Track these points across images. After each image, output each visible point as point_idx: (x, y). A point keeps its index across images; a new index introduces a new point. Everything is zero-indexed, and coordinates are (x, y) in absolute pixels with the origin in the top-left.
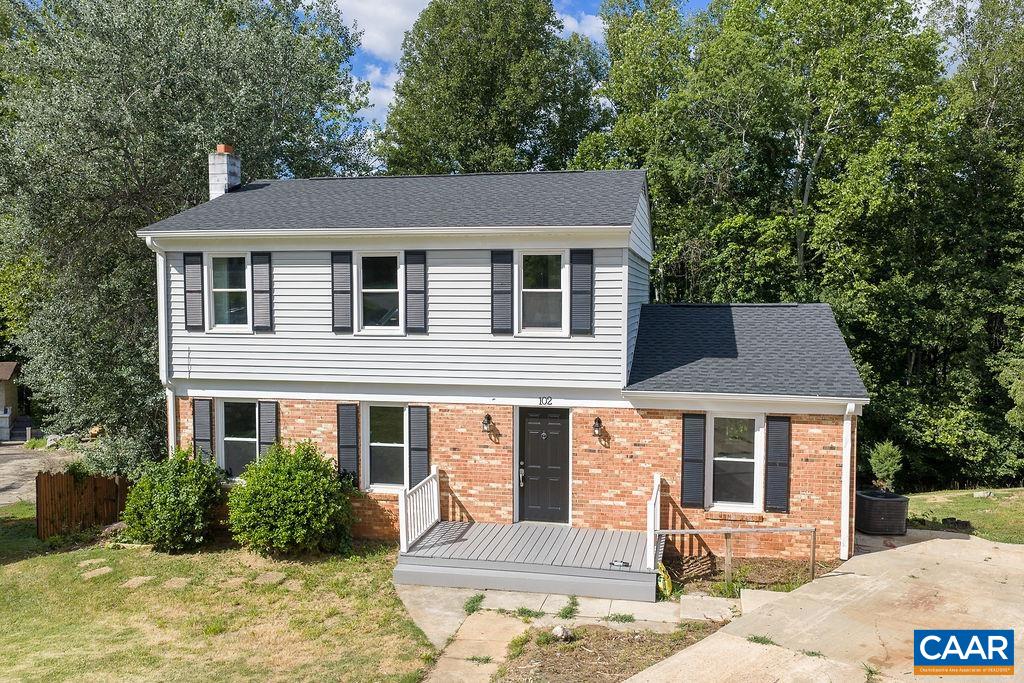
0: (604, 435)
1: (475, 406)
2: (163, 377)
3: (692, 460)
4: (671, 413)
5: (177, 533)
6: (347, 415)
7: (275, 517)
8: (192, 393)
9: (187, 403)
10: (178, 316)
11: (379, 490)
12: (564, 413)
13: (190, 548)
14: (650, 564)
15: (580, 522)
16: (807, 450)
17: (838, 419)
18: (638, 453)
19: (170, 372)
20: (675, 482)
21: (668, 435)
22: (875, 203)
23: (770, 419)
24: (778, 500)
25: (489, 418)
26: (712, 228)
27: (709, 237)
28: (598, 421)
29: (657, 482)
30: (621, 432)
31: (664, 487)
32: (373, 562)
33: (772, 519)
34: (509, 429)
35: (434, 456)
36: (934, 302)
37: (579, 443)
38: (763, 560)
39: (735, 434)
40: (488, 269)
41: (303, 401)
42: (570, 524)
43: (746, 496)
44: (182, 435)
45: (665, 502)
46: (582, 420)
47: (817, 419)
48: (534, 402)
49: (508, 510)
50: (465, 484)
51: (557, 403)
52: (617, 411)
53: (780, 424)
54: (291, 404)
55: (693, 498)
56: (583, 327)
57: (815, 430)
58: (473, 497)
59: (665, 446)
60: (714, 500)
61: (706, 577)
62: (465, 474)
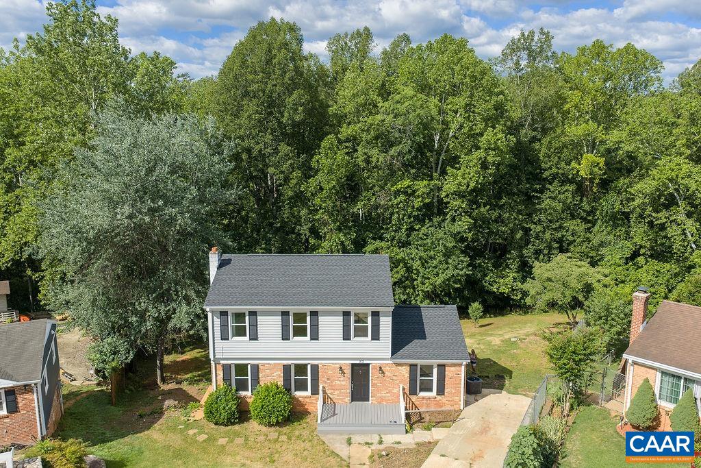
0: (383, 373)
1: (336, 364)
2: (211, 357)
3: (413, 380)
4: (406, 365)
5: (229, 419)
6: (286, 369)
7: (271, 414)
8: (222, 362)
9: (220, 366)
10: (218, 335)
11: (298, 394)
12: (368, 365)
13: (233, 424)
14: (403, 422)
15: (374, 402)
16: (450, 375)
17: (460, 365)
18: (394, 378)
19: (214, 356)
20: (407, 387)
21: (405, 371)
22: (472, 185)
23: (438, 365)
24: (441, 391)
25: (341, 368)
26: (392, 186)
27: (390, 190)
28: (381, 368)
29: (401, 389)
30: (388, 371)
31: (404, 389)
32: (303, 423)
33: (439, 397)
34: (348, 371)
35: (320, 382)
36: (499, 220)
37: (373, 375)
38: (436, 412)
39: (426, 371)
40: (342, 318)
41: (269, 364)
42: (370, 402)
43: (430, 390)
44: (218, 378)
45: (404, 393)
46: (374, 367)
47: (454, 365)
48: (358, 362)
49: (348, 399)
50: (332, 391)
51: (365, 362)
52: (387, 364)
53: (442, 367)
54: (263, 365)
55: (413, 392)
56: (376, 337)
57: (453, 369)
58: (335, 396)
59: (404, 376)
60: (420, 391)
61: (419, 421)
62: (332, 388)
